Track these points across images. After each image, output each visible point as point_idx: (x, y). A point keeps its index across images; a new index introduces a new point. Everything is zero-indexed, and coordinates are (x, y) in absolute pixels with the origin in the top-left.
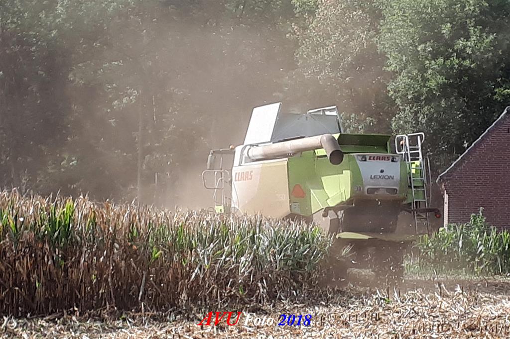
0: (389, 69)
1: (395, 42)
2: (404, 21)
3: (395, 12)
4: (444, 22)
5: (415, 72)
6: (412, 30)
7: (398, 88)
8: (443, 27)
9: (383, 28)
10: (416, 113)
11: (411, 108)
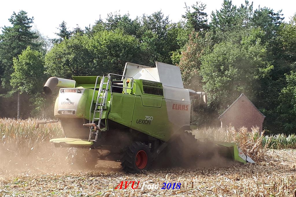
0: (203, 81)
1: (205, 72)
2: (208, 65)
3: (205, 62)
4: (221, 66)
5: (212, 82)
6: (211, 68)
7: (206, 87)
8: (221, 67)
9: (202, 67)
10: (212, 95)
11: (210, 94)
